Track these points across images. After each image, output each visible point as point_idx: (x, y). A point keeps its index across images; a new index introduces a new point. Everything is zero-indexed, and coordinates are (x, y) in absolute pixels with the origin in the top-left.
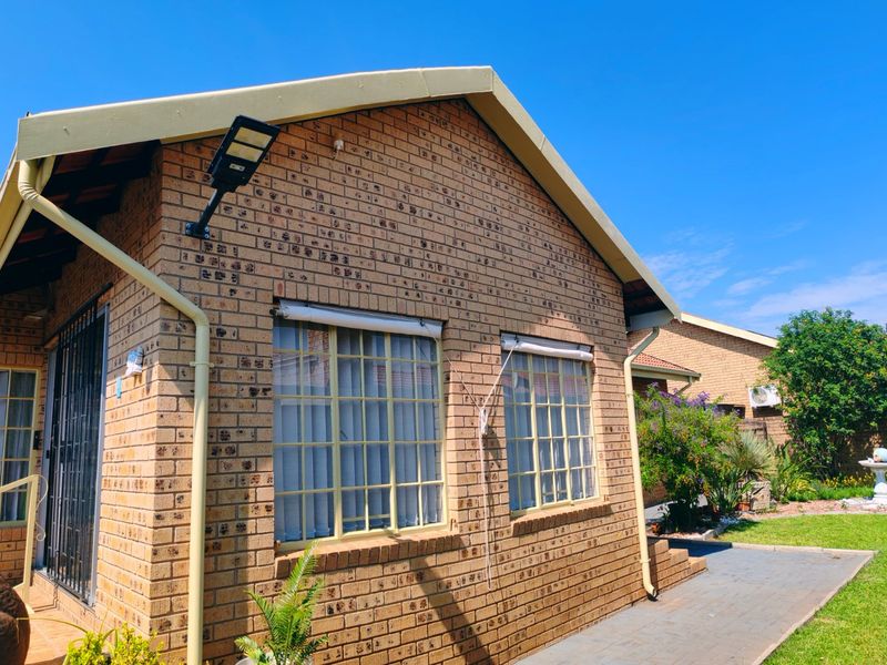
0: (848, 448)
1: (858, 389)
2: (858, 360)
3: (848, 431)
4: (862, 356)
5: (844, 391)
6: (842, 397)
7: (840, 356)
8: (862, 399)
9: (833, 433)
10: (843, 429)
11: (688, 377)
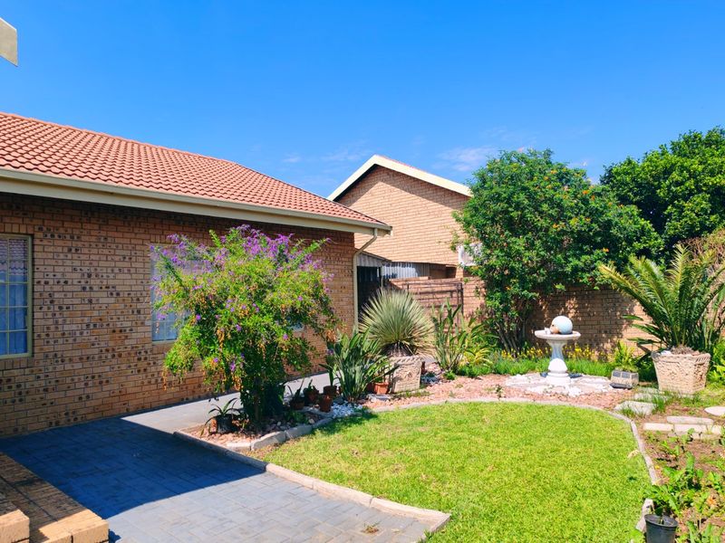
0: (543, 313)
1: (544, 244)
2: (545, 207)
3: (531, 295)
4: (551, 201)
5: (530, 247)
6: (527, 254)
7: (526, 202)
8: (547, 255)
9: (515, 296)
10: (525, 292)
11: (373, 229)
